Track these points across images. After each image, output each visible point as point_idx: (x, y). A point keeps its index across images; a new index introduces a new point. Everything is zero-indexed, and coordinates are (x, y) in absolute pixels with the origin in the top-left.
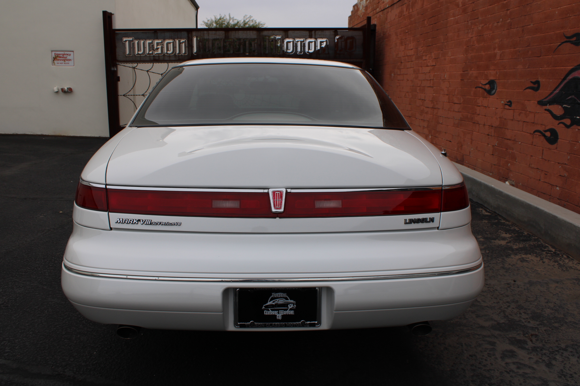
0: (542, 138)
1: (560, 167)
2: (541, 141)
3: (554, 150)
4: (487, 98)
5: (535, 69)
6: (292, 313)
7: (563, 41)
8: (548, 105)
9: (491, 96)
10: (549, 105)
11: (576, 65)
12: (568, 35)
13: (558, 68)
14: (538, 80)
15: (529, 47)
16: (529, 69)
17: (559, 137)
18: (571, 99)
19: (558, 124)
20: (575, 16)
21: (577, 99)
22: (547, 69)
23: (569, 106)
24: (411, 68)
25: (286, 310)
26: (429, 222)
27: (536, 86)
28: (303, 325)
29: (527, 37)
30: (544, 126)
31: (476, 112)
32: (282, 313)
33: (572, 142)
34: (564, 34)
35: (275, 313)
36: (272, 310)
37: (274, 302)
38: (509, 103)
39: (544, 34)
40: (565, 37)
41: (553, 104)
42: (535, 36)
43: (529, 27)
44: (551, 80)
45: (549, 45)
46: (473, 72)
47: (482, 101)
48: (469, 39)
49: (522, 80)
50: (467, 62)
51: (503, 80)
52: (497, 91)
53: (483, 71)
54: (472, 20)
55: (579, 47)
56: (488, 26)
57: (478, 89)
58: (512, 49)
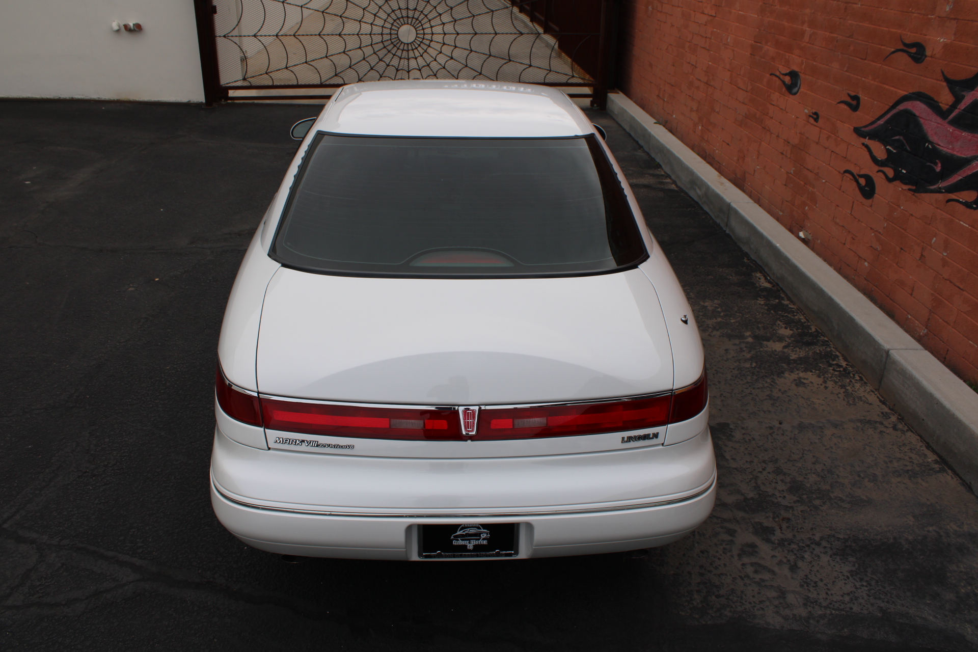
0: (855, 184)
1: (873, 234)
2: (851, 188)
3: (868, 207)
4: (785, 96)
5: (856, 77)
6: (485, 542)
7: (898, 48)
8: (867, 138)
9: (791, 96)
10: (869, 139)
11: (911, 92)
12: (907, 41)
13: (887, 87)
14: (858, 95)
15: (851, 39)
16: (847, 73)
17: (876, 192)
18: (898, 140)
19: (878, 172)
20: (919, 13)
21: (906, 144)
22: (872, 82)
23: (894, 149)
24: (678, 7)
25: (479, 539)
26: (652, 438)
27: (854, 103)
28: (498, 555)
29: (850, 22)
30: (858, 168)
31: (768, 113)
32: (474, 542)
33: (891, 204)
34: (901, 37)
35: (466, 543)
36: (462, 540)
37: (464, 532)
38: (816, 117)
39: (874, 26)
40: (902, 42)
41: (875, 140)
42: (861, 24)
43: (855, 6)
44: (875, 102)
45: (879, 46)
46: (770, 48)
47: (778, 99)
49: (837, 87)
50: (762, 29)
51: (810, 77)
52: (800, 91)
53: (784, 53)
55: (919, 65)
57: (774, 78)
58: (827, 33)
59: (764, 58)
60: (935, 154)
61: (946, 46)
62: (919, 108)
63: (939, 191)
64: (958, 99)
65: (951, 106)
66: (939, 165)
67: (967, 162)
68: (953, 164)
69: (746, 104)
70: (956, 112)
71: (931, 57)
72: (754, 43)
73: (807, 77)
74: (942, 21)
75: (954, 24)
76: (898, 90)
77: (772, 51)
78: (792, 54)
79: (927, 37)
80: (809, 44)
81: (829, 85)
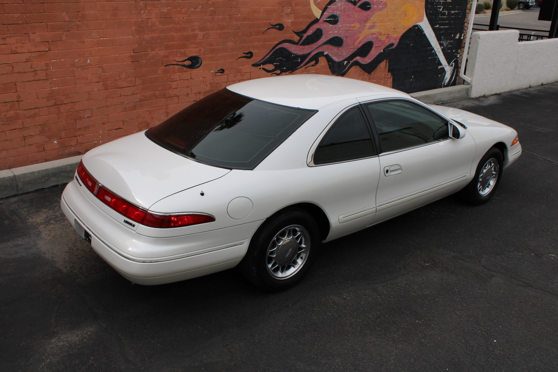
4: (187, 72)
5: (247, 44)
7: (269, 27)
8: (262, 65)
9: (194, 70)
11: (280, 41)
12: (273, 24)
13: (267, 43)
14: (250, 51)
15: (238, 30)
16: (240, 45)
18: (279, 59)
19: (271, 75)
20: (276, 14)
21: (283, 59)
23: (278, 63)
27: (249, 55)
29: (236, 23)
34: (269, 23)
38: (222, 71)
39: (252, 22)
40: (271, 25)
41: (266, 64)
42: (244, 23)
43: (237, 16)
44: (263, 51)
45: (259, 29)
46: (159, 52)
47: (180, 76)
48: (142, 20)
49: (234, 53)
50: (143, 43)
51: (210, 55)
52: (202, 64)
53: (178, 50)
54: (146, 1)
55: (281, 31)
56: (179, 10)
57: (171, 66)
58: (218, 31)
59: (153, 59)
60: (297, 57)
61: (292, 22)
62: (286, 45)
63: (302, 67)
64: (301, 37)
65: (299, 40)
66: (300, 59)
67: (309, 54)
68: (304, 57)
69: (137, 94)
70: (301, 41)
71: (287, 27)
72: (134, 54)
73: (208, 56)
74: (288, 14)
75: (293, 15)
76: (274, 42)
77: (163, 53)
78: (188, 48)
79: (283, 21)
80: (204, 39)
81: (228, 53)
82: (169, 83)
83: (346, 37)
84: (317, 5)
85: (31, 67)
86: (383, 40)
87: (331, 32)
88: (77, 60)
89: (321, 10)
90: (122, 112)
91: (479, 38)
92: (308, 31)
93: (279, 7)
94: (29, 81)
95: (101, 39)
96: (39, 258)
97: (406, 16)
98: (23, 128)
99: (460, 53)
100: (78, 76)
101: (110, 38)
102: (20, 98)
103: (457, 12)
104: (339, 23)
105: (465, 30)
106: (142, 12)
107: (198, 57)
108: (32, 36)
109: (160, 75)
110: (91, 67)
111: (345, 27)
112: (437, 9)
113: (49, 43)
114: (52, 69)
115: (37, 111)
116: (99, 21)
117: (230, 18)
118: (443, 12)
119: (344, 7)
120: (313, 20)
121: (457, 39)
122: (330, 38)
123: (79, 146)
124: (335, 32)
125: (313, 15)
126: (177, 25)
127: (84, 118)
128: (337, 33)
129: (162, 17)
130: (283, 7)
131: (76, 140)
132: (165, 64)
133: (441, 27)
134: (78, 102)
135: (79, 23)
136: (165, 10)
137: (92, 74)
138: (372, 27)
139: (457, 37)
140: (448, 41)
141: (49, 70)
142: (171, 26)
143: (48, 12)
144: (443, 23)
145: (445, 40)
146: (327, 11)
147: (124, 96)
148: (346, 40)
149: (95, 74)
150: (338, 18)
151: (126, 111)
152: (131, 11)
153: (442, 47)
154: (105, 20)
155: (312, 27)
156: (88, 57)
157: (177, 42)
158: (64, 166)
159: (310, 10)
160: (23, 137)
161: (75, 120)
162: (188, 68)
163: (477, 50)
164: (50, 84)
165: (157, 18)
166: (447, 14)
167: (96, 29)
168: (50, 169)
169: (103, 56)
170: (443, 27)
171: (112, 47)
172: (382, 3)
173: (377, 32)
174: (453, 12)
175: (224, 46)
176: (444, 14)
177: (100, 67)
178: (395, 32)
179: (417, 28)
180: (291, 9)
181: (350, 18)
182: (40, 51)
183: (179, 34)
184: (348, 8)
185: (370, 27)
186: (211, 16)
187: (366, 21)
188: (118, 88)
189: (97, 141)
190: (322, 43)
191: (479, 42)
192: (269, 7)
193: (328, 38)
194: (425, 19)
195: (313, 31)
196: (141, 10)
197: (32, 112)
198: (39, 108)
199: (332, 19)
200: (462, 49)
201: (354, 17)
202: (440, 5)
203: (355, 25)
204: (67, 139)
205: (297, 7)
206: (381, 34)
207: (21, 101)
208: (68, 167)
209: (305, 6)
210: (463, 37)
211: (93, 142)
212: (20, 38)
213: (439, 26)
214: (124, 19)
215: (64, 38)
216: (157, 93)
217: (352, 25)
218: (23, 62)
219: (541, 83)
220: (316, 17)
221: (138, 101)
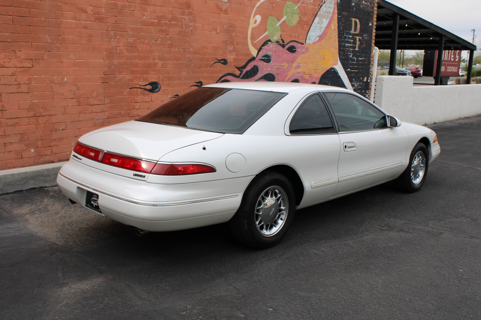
7: (216, 62)
9: (154, 94)
11: (225, 74)
12: (219, 59)
13: (214, 75)
14: (201, 81)
15: (191, 62)
16: (192, 75)
20: (221, 50)
22: (207, 75)
27: (200, 84)
29: (188, 56)
38: (177, 96)
39: (202, 56)
40: (217, 59)
42: (195, 56)
43: (190, 50)
44: (210, 81)
45: (207, 62)
46: (125, 76)
47: (142, 98)
48: (112, 47)
49: (187, 81)
50: (112, 67)
51: (167, 82)
52: (161, 89)
53: (141, 75)
54: (116, 31)
55: (226, 65)
56: (143, 41)
57: (135, 89)
58: (174, 62)
59: (120, 82)
61: (234, 59)
62: (229, 78)
64: (242, 72)
65: (240, 74)
69: (106, 111)
70: (242, 75)
71: (230, 62)
72: (104, 76)
73: (165, 82)
74: (230, 52)
75: (235, 53)
76: (219, 75)
77: (128, 77)
78: (149, 74)
79: (226, 57)
80: (162, 68)
81: (182, 81)
82: (133, 104)
83: (278, 74)
84: (254, 45)
85: (16, 81)
86: (307, 78)
87: (265, 69)
88: (56, 77)
89: (257, 50)
90: (93, 127)
91: (383, 81)
92: (247, 66)
93: (223, 45)
94: (13, 93)
95: (77, 60)
96: (32, 236)
97: (324, 59)
98: (4, 135)
99: (368, 94)
100: (56, 91)
101: (85, 61)
102: (4, 107)
103: (364, 59)
104: (271, 62)
105: (371, 74)
106: (112, 40)
107: (157, 83)
108: (18, 53)
109: (126, 96)
110: (67, 85)
111: (276, 65)
112: (348, 55)
113: (33, 60)
114: (34, 84)
115: (18, 120)
116: (76, 45)
117: (184, 51)
118: (352, 58)
119: (275, 49)
120: (251, 58)
121: (365, 81)
122: (265, 74)
123: (53, 155)
124: (269, 69)
125: (251, 54)
126: (141, 54)
127: (59, 130)
128: (270, 70)
129: (129, 46)
130: (227, 45)
131: (51, 150)
132: (130, 87)
133: (352, 71)
134: (54, 115)
135: (59, 45)
136: (131, 41)
137: (68, 91)
138: (298, 67)
139: (365, 80)
140: (358, 83)
141: (31, 85)
142: (136, 54)
143: (33, 34)
144: (353, 67)
145: (356, 82)
146: (261, 51)
147: (94, 112)
148: (277, 77)
149: (71, 91)
150: (271, 58)
151: (95, 127)
152: (103, 39)
153: (354, 88)
154: (82, 44)
155: (250, 63)
156: (65, 75)
157: (140, 68)
158: (42, 170)
159: (248, 49)
160: (4, 144)
161: (51, 131)
162: (149, 92)
163: (382, 90)
164: (31, 97)
165: (125, 46)
166: (355, 60)
167: (73, 52)
168: (29, 172)
169: (78, 75)
170: (354, 71)
171: (86, 68)
172: (305, 47)
173: (302, 72)
174: (360, 59)
175: (179, 75)
176: (353, 60)
177: (75, 85)
178: (316, 72)
179: (333, 70)
180: (233, 47)
181: (280, 58)
182: (24, 67)
183: (142, 61)
184: (279, 50)
185: (296, 67)
186: (168, 49)
187: (293, 61)
188: (89, 105)
189: (69, 152)
190: (259, 78)
191: (383, 84)
192: (215, 44)
193: (263, 74)
194: (339, 63)
195: (251, 67)
196: (112, 38)
197: (14, 121)
198: (20, 118)
199: (266, 58)
200: (370, 90)
201: (283, 58)
202: (350, 53)
203: (284, 64)
204: (43, 148)
205: (238, 46)
206: (305, 74)
207: (5, 110)
208: (45, 171)
209: (244, 46)
210: (370, 80)
211: (65, 152)
212: (8, 54)
213: (350, 70)
214: (97, 45)
215: (46, 57)
216: (123, 112)
217: (282, 64)
218: (9, 76)
219: (434, 122)
220: (253, 56)
221: (106, 118)
